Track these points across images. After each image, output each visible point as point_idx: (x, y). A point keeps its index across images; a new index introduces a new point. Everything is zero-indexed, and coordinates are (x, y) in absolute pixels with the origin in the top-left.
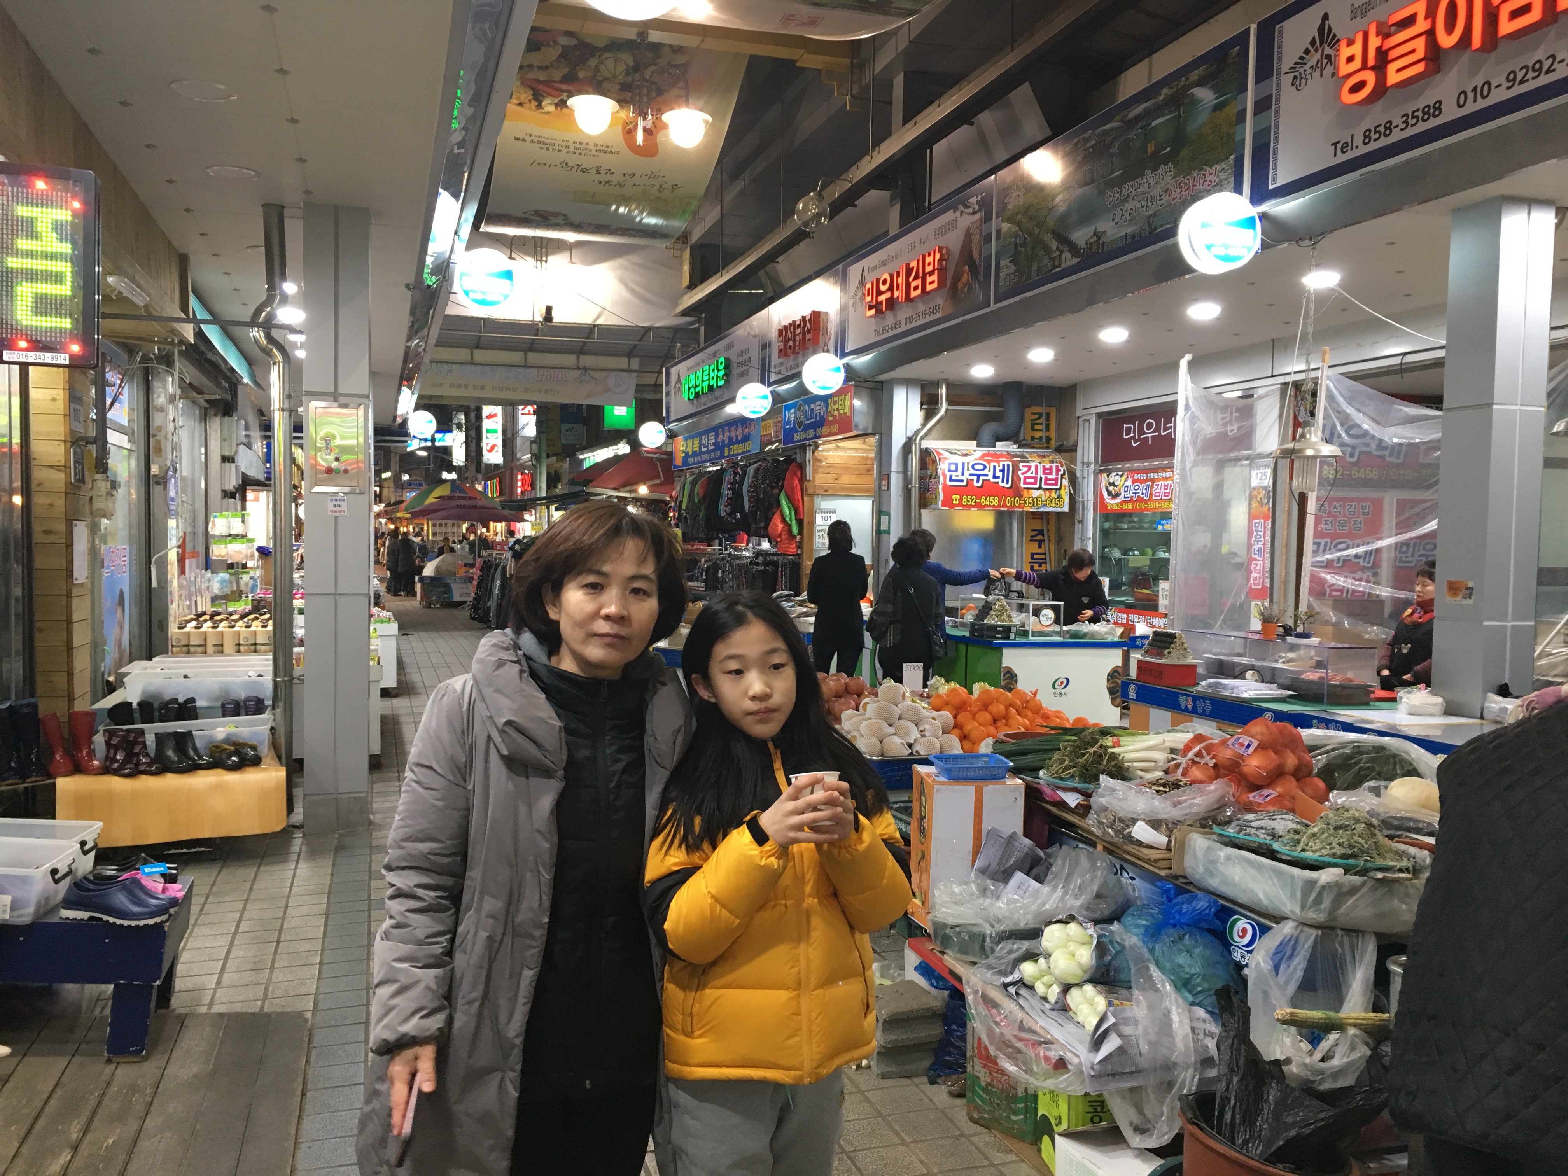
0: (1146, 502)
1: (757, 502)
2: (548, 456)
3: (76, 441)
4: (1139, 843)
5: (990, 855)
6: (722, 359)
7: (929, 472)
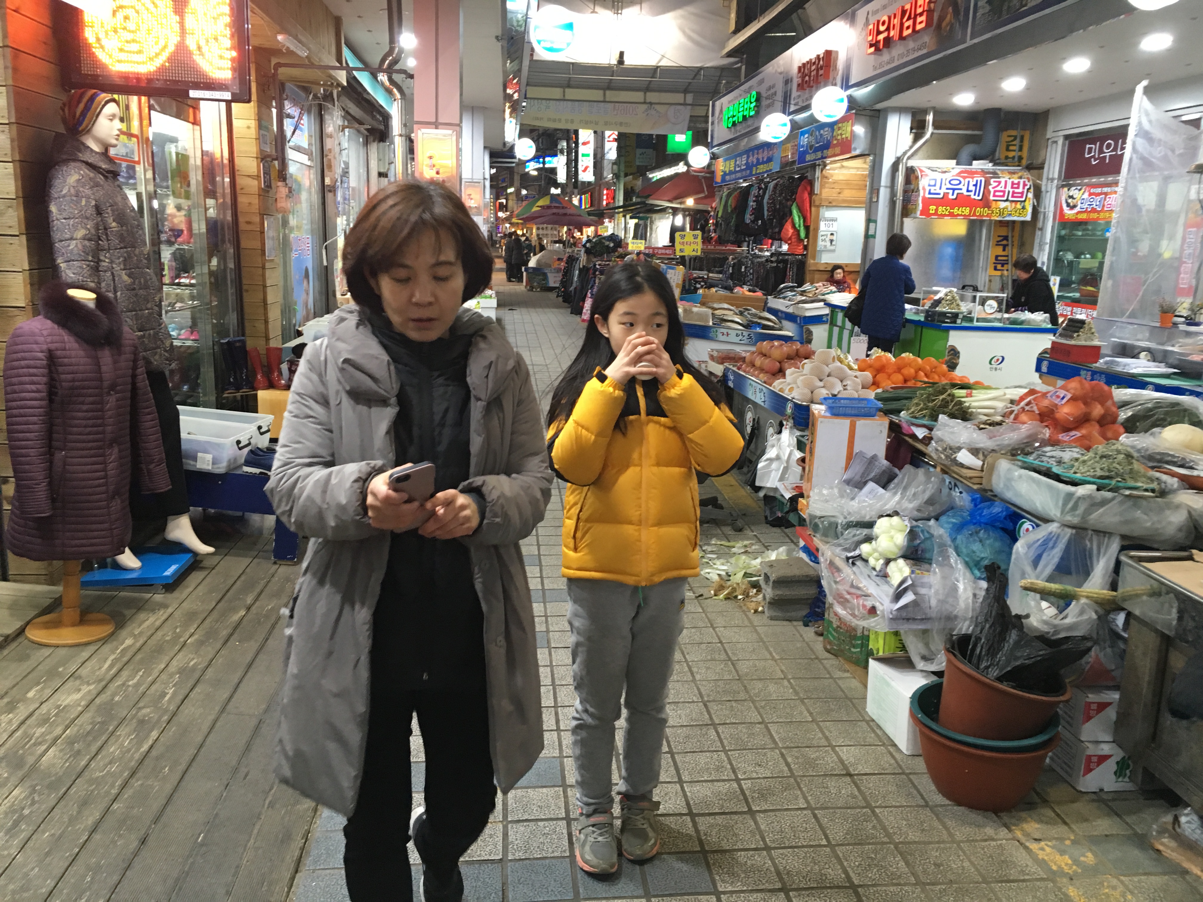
0: (1099, 212)
1: (774, 211)
2: (626, 175)
3: (263, 158)
4: (962, 465)
5: (857, 469)
6: (754, 93)
7: (912, 187)
